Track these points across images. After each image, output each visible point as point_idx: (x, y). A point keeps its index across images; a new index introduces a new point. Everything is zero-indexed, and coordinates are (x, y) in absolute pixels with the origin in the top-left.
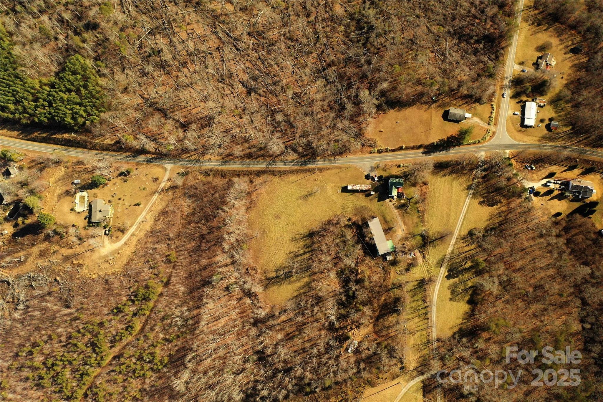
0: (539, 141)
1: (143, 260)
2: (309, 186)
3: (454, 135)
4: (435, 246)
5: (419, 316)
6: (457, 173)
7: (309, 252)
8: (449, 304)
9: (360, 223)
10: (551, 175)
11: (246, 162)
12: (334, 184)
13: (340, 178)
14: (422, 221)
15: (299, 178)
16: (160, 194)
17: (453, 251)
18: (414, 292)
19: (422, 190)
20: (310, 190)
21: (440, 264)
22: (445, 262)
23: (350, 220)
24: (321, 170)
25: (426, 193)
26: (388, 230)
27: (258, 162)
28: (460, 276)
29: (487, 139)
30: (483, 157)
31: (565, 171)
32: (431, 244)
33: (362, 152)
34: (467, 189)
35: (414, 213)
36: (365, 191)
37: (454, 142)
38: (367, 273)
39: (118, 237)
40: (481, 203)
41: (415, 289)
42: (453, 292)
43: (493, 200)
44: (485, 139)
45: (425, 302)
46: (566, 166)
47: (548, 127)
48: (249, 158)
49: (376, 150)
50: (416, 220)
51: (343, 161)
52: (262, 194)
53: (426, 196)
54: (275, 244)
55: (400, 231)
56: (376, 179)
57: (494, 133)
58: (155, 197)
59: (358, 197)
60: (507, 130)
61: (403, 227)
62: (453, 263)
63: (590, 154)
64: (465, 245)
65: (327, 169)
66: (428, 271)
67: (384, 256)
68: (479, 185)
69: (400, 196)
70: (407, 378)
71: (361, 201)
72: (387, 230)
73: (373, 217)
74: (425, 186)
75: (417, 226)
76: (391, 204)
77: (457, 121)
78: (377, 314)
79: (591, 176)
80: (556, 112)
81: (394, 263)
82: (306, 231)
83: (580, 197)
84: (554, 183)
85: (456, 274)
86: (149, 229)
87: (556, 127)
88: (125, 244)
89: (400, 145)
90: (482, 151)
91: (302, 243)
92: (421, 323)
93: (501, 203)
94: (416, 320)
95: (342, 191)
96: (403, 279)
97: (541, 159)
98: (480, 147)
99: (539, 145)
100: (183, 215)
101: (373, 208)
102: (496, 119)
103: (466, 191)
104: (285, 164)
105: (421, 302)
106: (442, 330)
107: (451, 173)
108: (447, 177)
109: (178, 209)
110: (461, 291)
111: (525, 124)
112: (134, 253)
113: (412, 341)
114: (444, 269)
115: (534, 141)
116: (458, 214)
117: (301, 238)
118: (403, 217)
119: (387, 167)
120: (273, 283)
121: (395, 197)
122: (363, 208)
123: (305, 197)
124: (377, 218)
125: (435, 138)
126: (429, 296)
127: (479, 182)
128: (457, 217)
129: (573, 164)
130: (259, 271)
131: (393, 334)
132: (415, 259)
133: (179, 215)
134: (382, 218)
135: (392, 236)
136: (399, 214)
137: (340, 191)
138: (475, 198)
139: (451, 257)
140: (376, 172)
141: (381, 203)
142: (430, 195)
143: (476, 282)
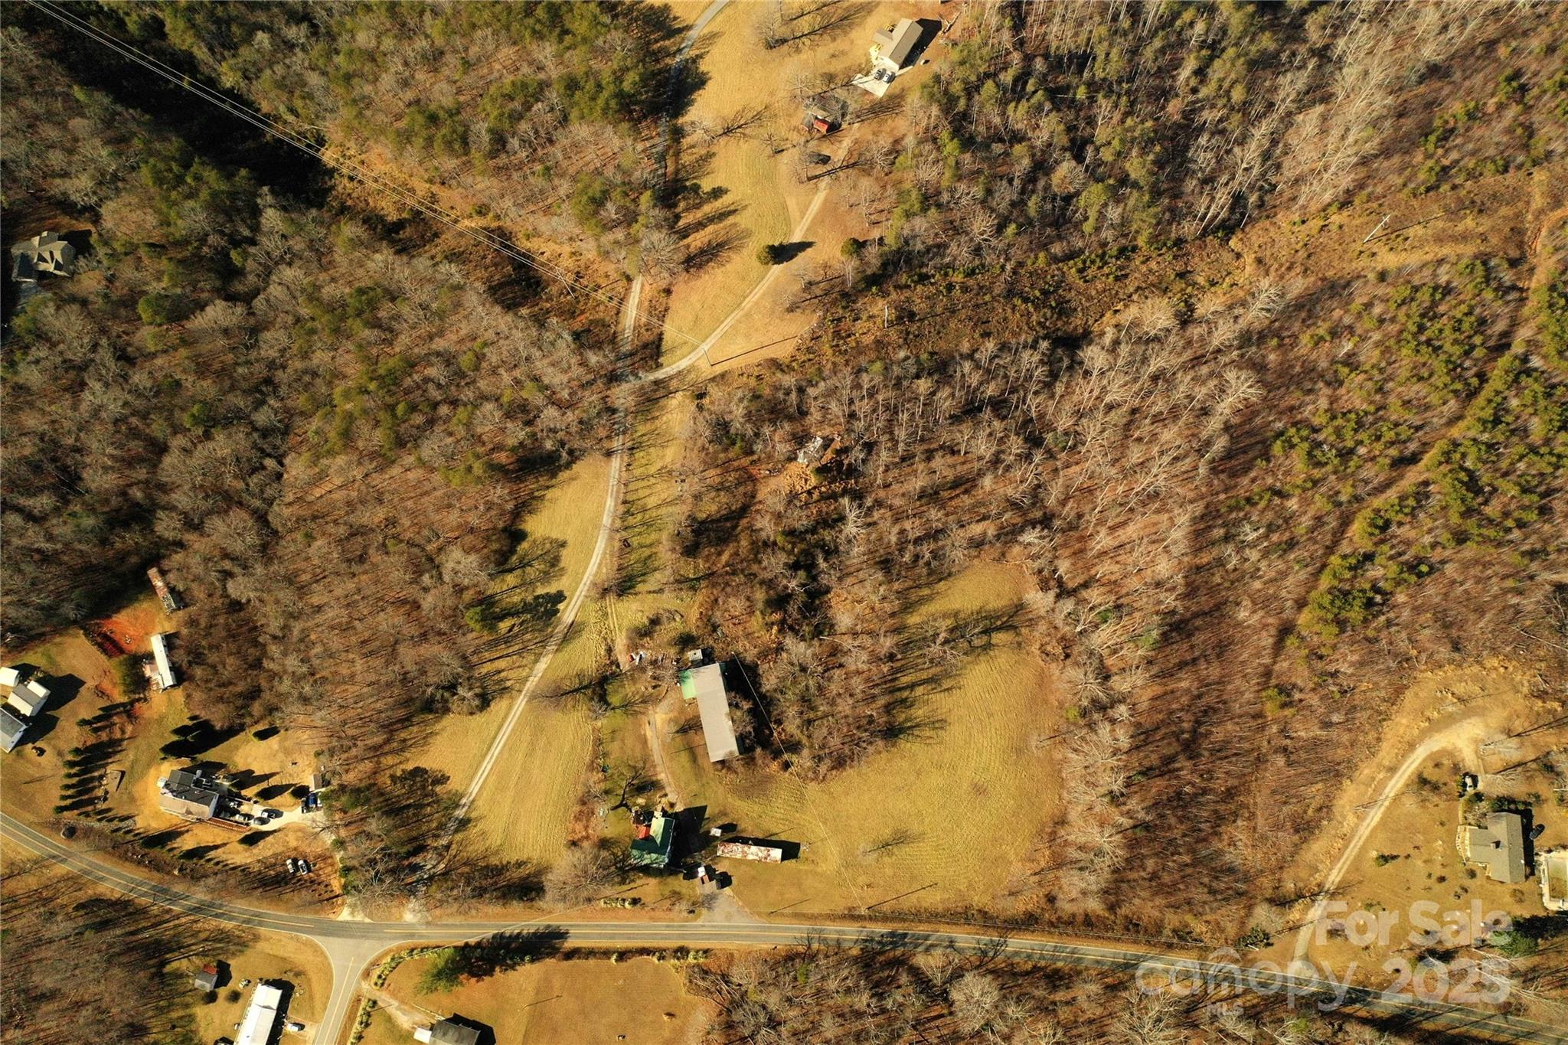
0: (256, 938)
1: (1358, 699)
2: (888, 871)
3: (474, 980)
4: (578, 675)
5: (644, 510)
6: (487, 867)
7: (900, 689)
8: (569, 535)
9: (759, 750)
10: (252, 839)
11: (1064, 959)
12: (819, 870)
13: (800, 885)
14: (598, 742)
15: (913, 898)
16: (1319, 885)
17: (536, 661)
18: (647, 567)
19: (586, 828)
20: (886, 859)
21: (574, 631)
22: (561, 635)
23: (786, 766)
24: (852, 916)
25: (577, 819)
26: (690, 727)
27: (1029, 957)
28: (530, 599)
29: (389, 959)
30: (411, 906)
31: (216, 847)
32: (585, 683)
33: (730, 958)
34: (469, 821)
35: (616, 767)
36: (734, 840)
37: (478, 959)
38: (756, 622)
39: (1437, 765)
40: (443, 779)
41: (644, 575)
42: (555, 562)
43: (411, 786)
44: (393, 959)
45: (626, 543)
46: (209, 860)
47: (223, 975)
48: (1057, 971)
49: (691, 960)
50: (614, 748)
51: (787, 935)
52: (1022, 860)
53: (577, 808)
54: (990, 715)
55: (658, 721)
56: (701, 871)
57: (367, 974)
58: (1334, 878)
59: (758, 826)
60: (330, 981)
61: (649, 733)
62: (540, 631)
63: (141, 884)
64: (503, 675)
65: (832, 917)
66: (605, 615)
67: (708, 658)
68: (437, 828)
69: (646, 816)
70: (693, 376)
71: (749, 814)
73: (722, 762)
74: (576, 837)
75: (613, 732)
76: (672, 797)
77: (457, 1020)
78: (744, 522)
79: (156, 826)
80: (191, 1018)
81: (686, 641)
82: (905, 744)
83: (199, 772)
84: (249, 816)
85: (539, 605)
86: (1346, 783)
87: (203, 971)
88: (1412, 746)
89: (623, 964)
90: (410, 925)
91: (919, 712)
92: (641, 493)
93: (393, 777)
94: (652, 502)
95: (797, 846)
96: (669, 601)
97: (265, 885)
98: (412, 936)
99: (261, 924)
100: (1249, 819)
101: (721, 790)
102: (351, 1018)
103: (473, 815)
104: (951, 944)
105: (635, 542)
106: (597, 476)
107: (499, 870)
108: (513, 857)
109: (1264, 838)
110: (536, 564)
111: (279, 993)
112: (1383, 717)
113: (670, 455)
114: (565, 616)
115: (268, 940)
116: (506, 756)
117: (918, 725)
118: (646, 759)
119: (667, 903)
120: (998, 618)
121: (658, 814)
122: (746, 793)
123: (900, 839)
124: (713, 760)
125: (527, 975)
126: (612, 555)
127: (436, 837)
128: (510, 748)
129: (190, 864)
130: (1035, 649)
131: (712, 472)
132: (633, 647)
133: (1260, 821)
134: (700, 761)
135: (682, 710)
136: (654, 766)
137: (802, 848)
138: (455, 794)
139: (544, 647)
140: (699, 891)
141: (698, 803)
142: (566, 810)
143: (498, 581)
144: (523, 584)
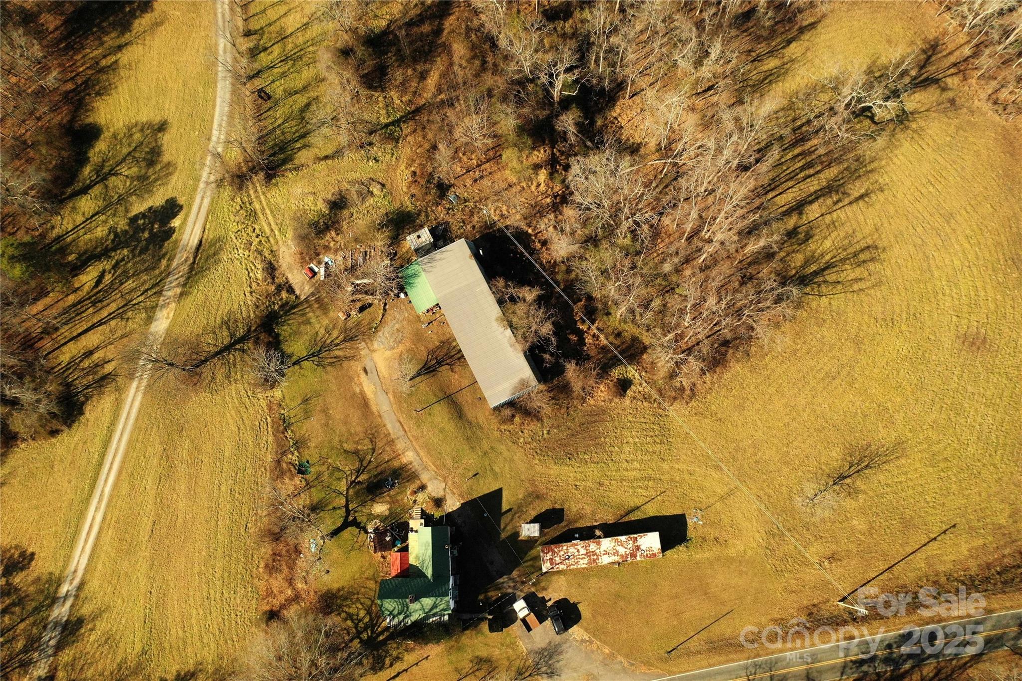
2: (859, 525)
4: (225, 323)
5: (284, 39)
7: (783, 216)
8: (170, 111)
9: (570, 369)
12: (732, 552)
13: (705, 590)
14: (283, 424)
15: (919, 561)
17: (150, 320)
18: (307, 123)
19: (290, 582)
20: (848, 504)
21: (205, 255)
22: (185, 268)
23: (624, 385)
26: (438, 361)
28: (122, 224)
32: (241, 332)
34: (80, 622)
35: (323, 460)
36: (567, 537)
40: (24, 561)
41: (303, 136)
42: (153, 156)
45: (263, 95)
50: (313, 429)
53: (267, 550)
55: (380, 365)
56: (520, 607)
59: (599, 502)
61: (368, 387)
64: (96, 356)
66: (252, 215)
67: (443, 238)
69: (396, 533)
71: (580, 484)
72: (440, 363)
73: (511, 404)
74: (276, 603)
75: (306, 401)
76: (435, 488)
81: (399, 223)
85: (138, 230)
95: (680, 520)
96: (355, 167)
101: (519, 456)
103: (86, 610)
105: (278, 89)
110: (124, 170)
114: (185, 237)
116: (125, 489)
118: (374, 433)
121: (416, 523)
122: (565, 451)
123: (862, 461)
124: (493, 404)
126: (244, 120)
130: (980, 104)
132: (310, 252)
134: (470, 414)
135: (418, 337)
136: (391, 442)
137: (690, 522)
138: (49, 581)
139: (159, 293)
140: (523, 646)
141: (486, 487)
142: (249, 558)
143: (66, 212)
144: (109, 206)
